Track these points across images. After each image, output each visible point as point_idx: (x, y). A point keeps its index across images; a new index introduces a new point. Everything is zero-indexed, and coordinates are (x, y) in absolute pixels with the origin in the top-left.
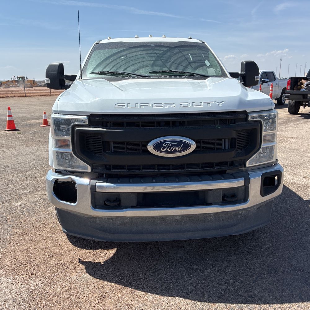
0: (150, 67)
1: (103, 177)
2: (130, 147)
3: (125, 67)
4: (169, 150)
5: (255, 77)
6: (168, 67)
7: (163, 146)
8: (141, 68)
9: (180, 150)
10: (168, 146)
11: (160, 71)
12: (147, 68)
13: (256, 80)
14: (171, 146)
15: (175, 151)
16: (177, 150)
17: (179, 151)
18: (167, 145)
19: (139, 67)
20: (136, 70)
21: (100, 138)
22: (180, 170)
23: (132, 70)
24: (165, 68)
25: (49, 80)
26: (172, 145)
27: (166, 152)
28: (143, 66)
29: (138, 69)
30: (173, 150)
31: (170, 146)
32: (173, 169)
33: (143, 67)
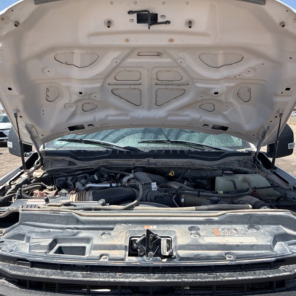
0: (141, 134)
3: (107, 134)
5: (289, 144)
6: (165, 133)
8: (128, 135)
11: (153, 141)
12: (136, 135)
13: (289, 148)
19: (126, 134)
20: (121, 139)
23: (115, 138)
24: (161, 135)
25: (12, 144)
28: (132, 132)
29: (123, 137)
33: (131, 134)
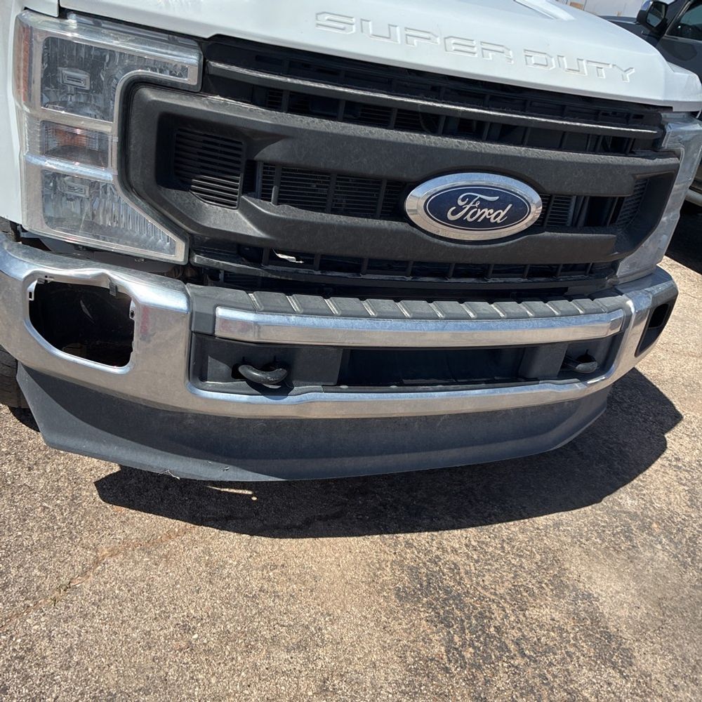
1: (218, 280)
2: (317, 186)
4: (470, 220)
7: (456, 204)
9: (498, 220)
10: (471, 205)
14: (479, 206)
15: (486, 224)
16: (492, 221)
17: (496, 224)
18: (468, 203)
21: (239, 146)
22: (472, 280)
26: (484, 204)
27: (461, 223)
30: (479, 220)
31: (476, 205)
32: (454, 276)
